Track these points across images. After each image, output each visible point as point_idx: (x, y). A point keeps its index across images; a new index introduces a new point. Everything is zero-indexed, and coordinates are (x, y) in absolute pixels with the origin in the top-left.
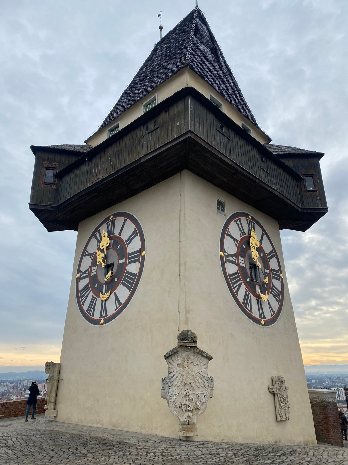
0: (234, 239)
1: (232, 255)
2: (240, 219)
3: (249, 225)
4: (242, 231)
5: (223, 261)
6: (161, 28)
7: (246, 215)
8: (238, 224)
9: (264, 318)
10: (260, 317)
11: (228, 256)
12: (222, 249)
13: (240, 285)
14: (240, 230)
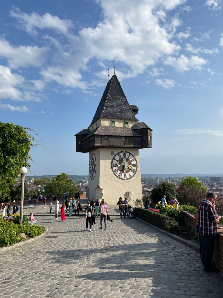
0: (116, 160)
1: (115, 165)
2: (120, 154)
3: (123, 154)
4: (120, 157)
5: (112, 167)
6: (109, 75)
7: (123, 152)
8: (119, 156)
9: (126, 178)
10: (124, 178)
11: (114, 165)
12: (112, 164)
13: (117, 172)
14: (119, 157)
